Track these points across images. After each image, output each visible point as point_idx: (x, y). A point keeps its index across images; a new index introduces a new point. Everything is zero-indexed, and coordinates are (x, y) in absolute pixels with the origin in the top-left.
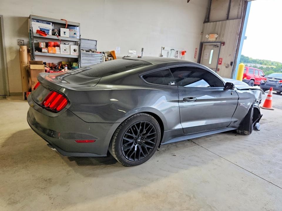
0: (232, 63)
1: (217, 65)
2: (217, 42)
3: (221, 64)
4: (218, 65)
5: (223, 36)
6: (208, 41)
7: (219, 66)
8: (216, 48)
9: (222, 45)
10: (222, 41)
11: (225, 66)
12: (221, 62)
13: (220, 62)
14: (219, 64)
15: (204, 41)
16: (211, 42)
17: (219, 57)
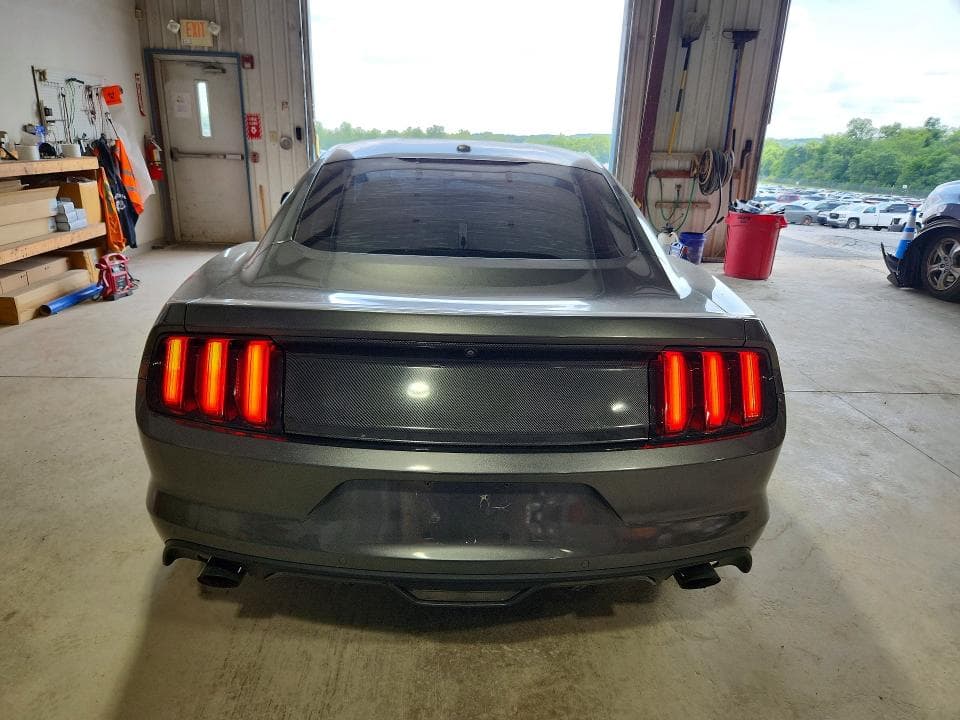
0: (299, 132)
1: (245, 140)
2: (222, 54)
3: (257, 135)
4: (249, 141)
5: (240, 32)
6: (179, 48)
7: (255, 145)
8: (217, 76)
9: (248, 65)
10: (241, 51)
11: (277, 145)
12: (258, 127)
13: (254, 130)
14: (252, 135)
15: (159, 46)
16: (192, 49)
17: (246, 112)
